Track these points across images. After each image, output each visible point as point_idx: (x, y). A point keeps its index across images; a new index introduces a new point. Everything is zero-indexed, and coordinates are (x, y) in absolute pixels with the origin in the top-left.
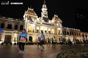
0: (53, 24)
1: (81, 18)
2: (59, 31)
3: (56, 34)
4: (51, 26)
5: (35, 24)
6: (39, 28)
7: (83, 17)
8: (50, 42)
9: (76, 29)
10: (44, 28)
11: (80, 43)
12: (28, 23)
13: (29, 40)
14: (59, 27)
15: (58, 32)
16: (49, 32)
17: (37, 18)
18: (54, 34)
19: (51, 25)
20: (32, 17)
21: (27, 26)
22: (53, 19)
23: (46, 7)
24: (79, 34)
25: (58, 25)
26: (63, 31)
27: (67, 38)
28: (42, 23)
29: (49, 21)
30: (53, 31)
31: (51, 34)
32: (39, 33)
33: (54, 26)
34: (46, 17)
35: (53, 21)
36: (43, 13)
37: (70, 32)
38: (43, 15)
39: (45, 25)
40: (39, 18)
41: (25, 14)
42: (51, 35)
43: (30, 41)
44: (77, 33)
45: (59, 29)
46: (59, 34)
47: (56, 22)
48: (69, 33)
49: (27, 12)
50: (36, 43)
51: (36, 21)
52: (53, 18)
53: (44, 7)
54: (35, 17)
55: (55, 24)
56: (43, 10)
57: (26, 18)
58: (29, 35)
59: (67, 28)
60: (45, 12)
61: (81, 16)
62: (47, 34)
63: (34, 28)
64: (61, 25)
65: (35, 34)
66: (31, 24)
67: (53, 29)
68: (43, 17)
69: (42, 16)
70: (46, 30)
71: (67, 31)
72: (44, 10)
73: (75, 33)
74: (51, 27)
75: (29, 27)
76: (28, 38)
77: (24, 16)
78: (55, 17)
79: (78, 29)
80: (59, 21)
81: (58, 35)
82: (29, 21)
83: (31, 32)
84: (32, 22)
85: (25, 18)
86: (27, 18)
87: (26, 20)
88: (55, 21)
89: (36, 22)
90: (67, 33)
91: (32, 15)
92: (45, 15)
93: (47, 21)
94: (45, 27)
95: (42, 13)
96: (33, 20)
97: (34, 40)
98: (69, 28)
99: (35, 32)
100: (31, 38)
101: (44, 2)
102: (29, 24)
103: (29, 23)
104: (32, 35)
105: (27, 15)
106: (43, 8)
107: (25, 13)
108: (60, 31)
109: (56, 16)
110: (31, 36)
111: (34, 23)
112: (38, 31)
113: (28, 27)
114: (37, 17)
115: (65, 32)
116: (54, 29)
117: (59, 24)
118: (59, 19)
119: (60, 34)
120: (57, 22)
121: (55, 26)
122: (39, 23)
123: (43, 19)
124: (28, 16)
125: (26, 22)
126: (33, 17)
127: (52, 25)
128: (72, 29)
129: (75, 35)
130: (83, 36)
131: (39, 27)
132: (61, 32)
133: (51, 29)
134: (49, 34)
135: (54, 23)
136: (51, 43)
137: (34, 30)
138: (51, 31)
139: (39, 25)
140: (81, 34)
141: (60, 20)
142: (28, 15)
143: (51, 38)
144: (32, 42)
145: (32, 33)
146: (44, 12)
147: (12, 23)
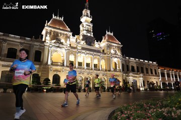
0: (103, 51)
1: (159, 38)
3: (110, 71)
4: (99, 54)
5: (66, 49)
6: (75, 58)
7: (163, 38)
9: (149, 61)
10: (84, 58)
11: (157, 90)
12: (51, 46)
13: (53, 83)
14: (116, 57)
15: (114, 67)
16: (95, 66)
17: (71, 37)
18: (106, 71)
19: (99, 52)
20: (59, 34)
21: (50, 52)
22: (103, 40)
23: (89, 14)
24: (155, 70)
25: (112, 52)
26: (123, 64)
27: (131, 79)
28: (80, 48)
29: (96, 42)
30: (103, 64)
31: (99, 70)
32: (75, 67)
33: (105, 54)
34: (89, 35)
35: (103, 44)
36: (83, 27)
37: (138, 67)
38: (83, 32)
39: (88, 52)
40: (74, 36)
41: (46, 28)
42: (98, 72)
43: (55, 85)
44: (151, 70)
46: (115, 70)
47: (109, 47)
48: (136, 68)
49: (50, 24)
51: (68, 42)
52: (103, 38)
53: (85, 14)
54: (66, 34)
56: (83, 20)
57: (48, 35)
58: (54, 71)
59: (131, 58)
60: (87, 25)
61: (160, 35)
62: (92, 69)
63: (65, 58)
64: (119, 53)
65: (66, 70)
66: (58, 49)
67: (104, 61)
68: (84, 36)
69: (81, 33)
70: (89, 61)
71: (130, 65)
72: (86, 21)
73: (146, 68)
74: (98, 57)
75: (55, 54)
76: (51, 78)
77: (44, 32)
78: (108, 35)
79: (153, 61)
80: (116, 44)
82: (55, 43)
83: (57, 65)
84: (61, 46)
85: (46, 36)
86: (50, 36)
87: (47, 39)
88: (107, 43)
89: (69, 45)
90: (130, 68)
91: (61, 30)
92: (86, 31)
93: (91, 43)
94: (87, 55)
95: (81, 26)
96: (63, 40)
98: (135, 60)
99: (67, 66)
100: (57, 78)
101: (86, 4)
102: (53, 48)
103: (54, 46)
104: (60, 71)
105: (49, 29)
106: (84, 16)
107: (46, 25)
108: (117, 65)
109: (109, 33)
110: (58, 73)
111: (65, 47)
113: (51, 55)
114: (71, 34)
115: (128, 66)
117: (116, 49)
118: (115, 40)
119: (116, 71)
120: (112, 45)
121: (107, 55)
122: (74, 48)
123: (83, 40)
124: (52, 33)
125: (48, 45)
126: (63, 34)
127: (102, 51)
128: (141, 60)
129: (147, 73)
130: (163, 75)
131: (75, 55)
132: (120, 67)
134: (95, 71)
135: (106, 49)
137: (63, 61)
138: (99, 63)
139: (75, 52)
140: (159, 71)
141: (118, 42)
142: (53, 29)
144: (60, 85)
145: (59, 68)
146: (85, 24)
147: (18, 45)
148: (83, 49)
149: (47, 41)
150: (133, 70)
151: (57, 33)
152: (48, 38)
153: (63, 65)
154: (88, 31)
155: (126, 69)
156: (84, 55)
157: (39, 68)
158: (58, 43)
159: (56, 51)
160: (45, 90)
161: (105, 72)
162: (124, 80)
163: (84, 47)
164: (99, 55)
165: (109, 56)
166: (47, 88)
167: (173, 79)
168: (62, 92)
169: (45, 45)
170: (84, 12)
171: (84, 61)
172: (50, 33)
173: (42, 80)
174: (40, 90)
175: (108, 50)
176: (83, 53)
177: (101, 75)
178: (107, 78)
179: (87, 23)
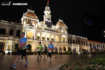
0: (57, 31)
1: (89, 24)
2: (64, 38)
3: (61, 42)
4: (55, 33)
6: (41, 35)
7: (91, 24)
9: (83, 37)
10: (46, 35)
12: (26, 27)
14: (64, 34)
15: (63, 40)
16: (52, 39)
17: (39, 22)
18: (58, 42)
19: (54, 31)
20: (32, 21)
21: (26, 31)
22: (57, 25)
23: (49, 9)
24: (86, 42)
25: (62, 31)
26: (68, 39)
27: (73, 47)
28: (44, 29)
29: (53, 26)
30: (57, 38)
31: (55, 42)
32: (41, 40)
33: (58, 33)
34: (49, 21)
35: (57, 27)
36: (45, 16)
38: (45, 19)
39: (48, 31)
43: (28, 50)
44: (84, 42)
45: (64, 36)
46: (64, 42)
47: (60, 28)
48: (75, 41)
49: (26, 14)
50: (36, 53)
51: (37, 25)
52: (57, 23)
53: (47, 9)
54: (36, 21)
55: (59, 30)
56: (45, 12)
57: (25, 21)
59: (73, 35)
62: (50, 41)
63: (35, 35)
64: (66, 32)
65: (35, 42)
66: (31, 29)
67: (57, 37)
68: (46, 22)
69: (44, 20)
70: (49, 37)
71: (72, 39)
72: (47, 13)
73: (81, 41)
74: (54, 34)
75: (28, 32)
77: (22, 19)
78: (60, 22)
79: (85, 37)
81: (63, 43)
82: (29, 25)
83: (30, 39)
84: (32, 27)
85: (24, 21)
88: (59, 26)
89: (37, 27)
90: (72, 41)
91: (33, 18)
92: (47, 19)
93: (50, 26)
94: (48, 33)
95: (44, 16)
96: (33, 24)
97: (33, 48)
98: (75, 36)
99: (36, 39)
100: (30, 47)
101: (47, 3)
102: (28, 29)
103: (28, 27)
104: (31, 42)
105: (25, 17)
106: (46, 10)
107: (23, 15)
109: (61, 21)
110: (30, 44)
111: (35, 28)
112: (39, 37)
113: (26, 33)
114: (38, 20)
116: (58, 36)
117: (65, 30)
119: (64, 43)
120: (62, 28)
121: (59, 33)
122: (40, 29)
123: (45, 24)
124: (27, 20)
125: (25, 27)
126: (34, 21)
127: (56, 31)
128: (78, 37)
129: (82, 44)
130: (91, 45)
131: (41, 33)
132: (66, 40)
133: (54, 36)
137: (34, 36)
138: (54, 38)
139: (41, 31)
140: (89, 43)
141: (65, 26)
142: (28, 18)
144: (31, 51)
146: (46, 15)
147: (6, 27)
148: (45, 29)
149: (24, 24)
150: (74, 42)
151: (30, 20)
152: (25, 23)
153: (33, 39)
155: (70, 41)
156: (46, 33)
159: (29, 30)
161: (58, 43)
162: (69, 48)
163: (46, 28)
165: (60, 33)
169: (23, 27)
171: (46, 36)
172: (26, 20)
175: (60, 31)
177: (56, 45)
178: (59, 47)
179: (48, 15)
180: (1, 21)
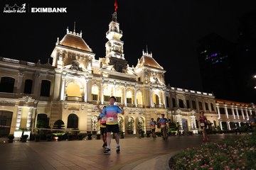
0: (139, 79)
1: (214, 61)
2: (157, 97)
3: (149, 107)
4: (134, 84)
5: (87, 77)
6: (100, 90)
7: (219, 60)
8: (132, 132)
9: (202, 91)
10: (113, 90)
11: (215, 132)
12: (64, 73)
13: (68, 127)
14: (157, 88)
15: (155, 102)
16: (129, 100)
17: (94, 60)
18: (144, 107)
19: (133, 80)
20: (77, 57)
21: (63, 82)
22: (138, 64)
23: (118, 28)
25: (152, 80)
26: (167, 97)
27: (178, 118)
28: (107, 76)
29: (128, 68)
30: (139, 98)
31: (134, 106)
32: (100, 104)
33: (142, 83)
34: (119, 57)
35: (139, 69)
36: (110, 46)
37: (188, 102)
38: (110, 53)
39: (117, 81)
41: (58, 48)
42: (133, 109)
44: (206, 105)
45: (156, 92)
46: (157, 105)
47: (147, 73)
48: (185, 103)
49: (63, 42)
50: (90, 135)
52: (139, 61)
53: (113, 28)
54: (87, 57)
56: (110, 36)
57: (61, 58)
58: (70, 109)
59: (178, 89)
60: (116, 43)
61: (214, 57)
63: (85, 90)
64: (161, 82)
65: (87, 108)
66: (76, 78)
67: (140, 93)
68: (111, 58)
69: (107, 55)
71: (178, 98)
72: (114, 38)
73: (199, 102)
75: (70, 85)
76: (65, 120)
77: (54, 54)
78: (146, 57)
79: (208, 92)
80: (157, 69)
81: (154, 109)
82: (70, 69)
83: (74, 101)
84: (79, 73)
85: (58, 59)
86: (63, 60)
87: (59, 64)
88: (144, 68)
89: (91, 72)
90: (178, 103)
91: (79, 50)
92: (115, 51)
93: (121, 68)
94: (117, 86)
95: (107, 45)
96: (81, 65)
97: (83, 124)
98: (184, 91)
99: (88, 102)
100: (73, 120)
101: (114, 15)
102: (68, 77)
103: (69, 73)
104: (78, 110)
105: (62, 49)
106: (111, 31)
107: (57, 44)
108: (160, 99)
109: (147, 55)
110: (76, 113)
111: (85, 74)
112: (95, 97)
113: (65, 87)
114: (93, 56)
115: (174, 100)
116: (142, 91)
117: (157, 77)
118: (155, 64)
119: (158, 108)
120: (151, 71)
121: (144, 85)
122: (98, 76)
123: (110, 64)
124: (66, 55)
125: (60, 71)
126: (82, 56)
127: (137, 80)
128: (191, 91)
129: (201, 109)
130: (222, 111)
131: (100, 86)
132: (163, 102)
133: (133, 91)
134: (128, 108)
135: (143, 76)
136: (135, 133)
137: (83, 95)
138: (133, 97)
139: (100, 81)
140: (217, 105)
141: (159, 66)
142: (67, 50)
143: (134, 119)
145: (76, 105)
146: (112, 42)
147: (16, 73)
148: (111, 76)
149: (58, 67)
150: (181, 106)
151: (74, 54)
152: (60, 62)
153: (83, 101)
154: (117, 52)
155: (172, 103)
156: (113, 86)
157: (47, 106)
158: (76, 69)
159: (72, 81)
160: (57, 138)
161: (143, 110)
163: (112, 74)
164: (134, 86)
165: (147, 86)
166: (59, 134)
167: (237, 117)
168: (81, 139)
169: (55, 73)
170: (111, 25)
171: (112, 94)
172: (63, 56)
173: (52, 123)
174: (49, 137)
175: (146, 78)
176: (111, 82)
177: (137, 113)
178: (146, 118)
179: (115, 41)
180: (2, 60)
